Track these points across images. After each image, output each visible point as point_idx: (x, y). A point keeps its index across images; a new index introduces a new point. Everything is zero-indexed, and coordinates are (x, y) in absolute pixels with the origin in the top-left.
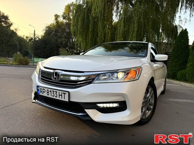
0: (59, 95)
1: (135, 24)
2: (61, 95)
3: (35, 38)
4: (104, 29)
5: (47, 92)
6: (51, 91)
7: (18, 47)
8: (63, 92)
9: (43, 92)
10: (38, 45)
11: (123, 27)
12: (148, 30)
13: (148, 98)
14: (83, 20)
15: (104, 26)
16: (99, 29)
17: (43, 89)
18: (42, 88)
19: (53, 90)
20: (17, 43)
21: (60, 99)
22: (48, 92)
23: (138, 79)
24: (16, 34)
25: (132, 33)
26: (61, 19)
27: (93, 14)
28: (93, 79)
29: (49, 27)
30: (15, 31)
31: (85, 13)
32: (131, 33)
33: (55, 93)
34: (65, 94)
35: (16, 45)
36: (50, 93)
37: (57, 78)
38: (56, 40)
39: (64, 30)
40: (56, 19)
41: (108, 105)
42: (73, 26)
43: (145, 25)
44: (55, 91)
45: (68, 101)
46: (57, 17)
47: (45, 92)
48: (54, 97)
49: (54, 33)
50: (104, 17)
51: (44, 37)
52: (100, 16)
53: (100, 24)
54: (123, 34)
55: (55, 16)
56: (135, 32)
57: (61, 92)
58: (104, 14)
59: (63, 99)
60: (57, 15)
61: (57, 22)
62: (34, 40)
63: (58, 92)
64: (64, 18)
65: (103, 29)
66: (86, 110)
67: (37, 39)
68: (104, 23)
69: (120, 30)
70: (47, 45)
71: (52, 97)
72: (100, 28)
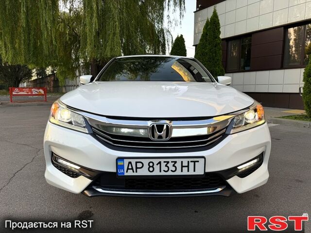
5: (150, 167)
6: (160, 163)
8: (190, 160)
9: (137, 168)
17: (136, 163)
18: (134, 161)
19: (167, 160)
22: (153, 167)
33: (170, 164)
34: (196, 163)
36: (157, 167)
44: (170, 160)
45: (203, 173)
47: (141, 168)
48: (169, 174)
57: (185, 161)
63: (179, 161)
66: (228, 181)
71: (162, 174)
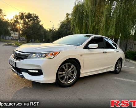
3: (53, 30)
13: (70, 71)
18: (10, 60)
20: (43, 33)
23: (53, 58)
26: (70, 17)
28: (28, 57)
29: (62, 23)
35: (42, 35)
38: (67, 32)
44: (12, 61)
45: (15, 67)
46: (68, 15)
47: (10, 62)
48: (12, 65)
49: (65, 27)
55: (66, 14)
60: (68, 14)
61: (68, 19)
67: (55, 31)
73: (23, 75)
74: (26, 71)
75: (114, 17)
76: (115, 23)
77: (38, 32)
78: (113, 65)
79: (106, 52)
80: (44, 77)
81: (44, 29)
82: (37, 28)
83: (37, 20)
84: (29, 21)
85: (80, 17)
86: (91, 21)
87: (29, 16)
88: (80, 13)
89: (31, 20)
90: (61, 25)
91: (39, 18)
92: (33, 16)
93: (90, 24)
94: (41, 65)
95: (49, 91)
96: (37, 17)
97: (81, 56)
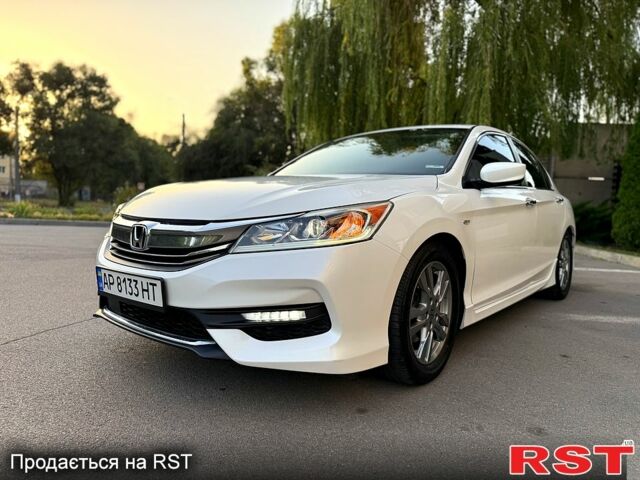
0: (143, 290)
1: (484, 67)
2: (147, 291)
3: (184, 139)
4: (386, 92)
5: (119, 284)
6: (124, 280)
7: (138, 167)
8: (149, 281)
9: (110, 283)
10: (196, 158)
11: (444, 79)
12: (535, 83)
13: (437, 301)
14: (319, 68)
15: (387, 83)
16: (368, 92)
17: (109, 276)
18: (107, 273)
19: (130, 277)
20: (135, 156)
21: (146, 301)
23: (370, 238)
24: (132, 129)
25: (474, 99)
26: (261, 73)
27: (345, 48)
28: (233, 242)
29: (227, 102)
30: (127, 120)
31: (323, 45)
32: (473, 101)
33: (133, 284)
34: (155, 287)
35: (132, 163)
36: (123, 285)
37: (141, 244)
38: (250, 142)
39: (271, 107)
40: (247, 72)
41: (276, 316)
42: (289, 92)
43: (525, 69)
44: (133, 278)
45: (161, 305)
46: (248, 65)
47: (113, 284)
48: (133, 298)
49: (242, 119)
50: (384, 52)
51: (212, 133)
52: (370, 50)
53: (371, 77)
54: (446, 104)
55: (243, 62)
56: (487, 95)
57: (145, 281)
58: (383, 44)
59: (151, 302)
60: (248, 60)
61: (250, 82)
62: (185, 144)
63: (139, 280)
64: (271, 68)
65: (382, 92)
66: (212, 332)
68: (384, 71)
69: (434, 92)
70: (222, 157)
71: (129, 297)
72: (372, 92)
73: (216, 347)
74: (232, 318)
75: (482, 62)
76: (488, 86)
77: (110, 153)
78: (549, 263)
79: (534, 202)
80: (338, 344)
81: (136, 134)
82: (104, 133)
83: (102, 97)
84: (61, 102)
85: (321, 66)
86: (378, 83)
87: (60, 77)
88: (322, 52)
89: (71, 96)
90: (221, 113)
91: (109, 83)
92: (78, 75)
93: (375, 95)
94: (320, 276)
95: (362, 411)
96: (101, 82)
97: (466, 222)
